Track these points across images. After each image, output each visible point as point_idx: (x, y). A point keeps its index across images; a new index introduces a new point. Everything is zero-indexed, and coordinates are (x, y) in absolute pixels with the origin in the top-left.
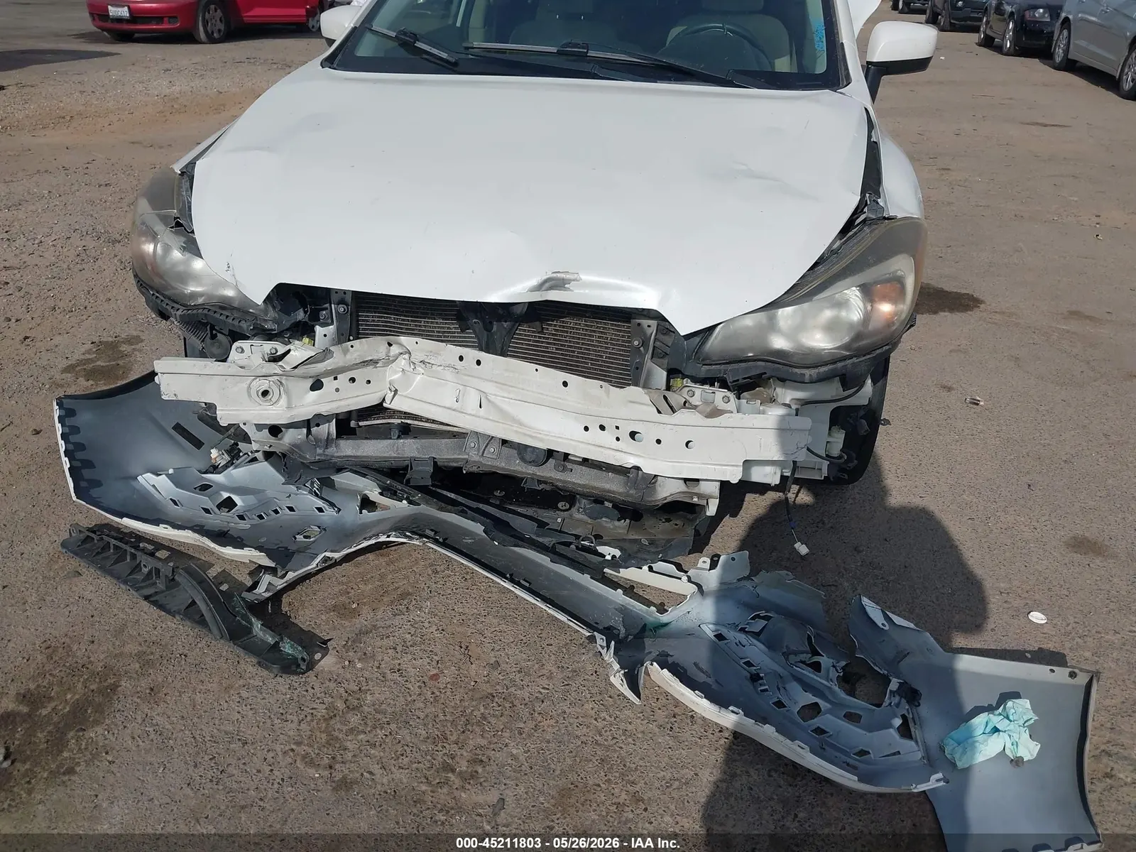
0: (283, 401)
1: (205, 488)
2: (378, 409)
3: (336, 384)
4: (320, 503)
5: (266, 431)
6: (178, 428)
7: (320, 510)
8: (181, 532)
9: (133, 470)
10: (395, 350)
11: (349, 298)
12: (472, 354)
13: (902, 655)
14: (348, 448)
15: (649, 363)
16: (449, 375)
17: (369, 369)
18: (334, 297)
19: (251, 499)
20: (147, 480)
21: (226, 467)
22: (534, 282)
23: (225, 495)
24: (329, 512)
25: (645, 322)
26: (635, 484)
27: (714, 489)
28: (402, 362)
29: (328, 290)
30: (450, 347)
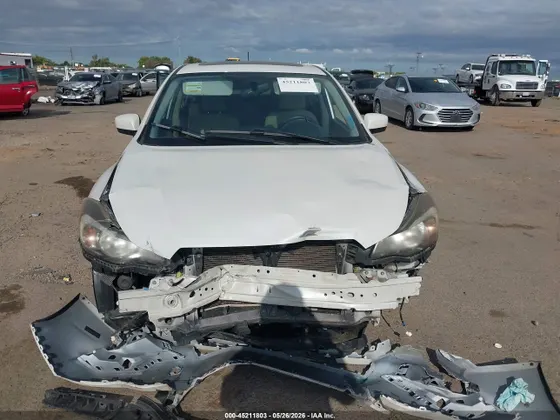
0: (179, 305)
1: (113, 357)
2: (217, 301)
3: (201, 292)
4: (176, 355)
5: (163, 321)
6: (87, 329)
7: (176, 358)
8: (114, 383)
9: (74, 355)
10: (224, 272)
11: (202, 251)
12: (263, 269)
13: (463, 371)
14: (205, 323)
15: (344, 262)
16: (252, 279)
17: (213, 283)
18: (194, 251)
19: (139, 359)
20: (82, 359)
21: (122, 345)
22: (302, 233)
23: (125, 359)
24: (180, 358)
25: (342, 245)
26: (345, 317)
27: (378, 314)
28: (227, 277)
29: (191, 249)
30: (252, 266)
